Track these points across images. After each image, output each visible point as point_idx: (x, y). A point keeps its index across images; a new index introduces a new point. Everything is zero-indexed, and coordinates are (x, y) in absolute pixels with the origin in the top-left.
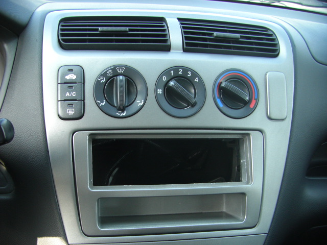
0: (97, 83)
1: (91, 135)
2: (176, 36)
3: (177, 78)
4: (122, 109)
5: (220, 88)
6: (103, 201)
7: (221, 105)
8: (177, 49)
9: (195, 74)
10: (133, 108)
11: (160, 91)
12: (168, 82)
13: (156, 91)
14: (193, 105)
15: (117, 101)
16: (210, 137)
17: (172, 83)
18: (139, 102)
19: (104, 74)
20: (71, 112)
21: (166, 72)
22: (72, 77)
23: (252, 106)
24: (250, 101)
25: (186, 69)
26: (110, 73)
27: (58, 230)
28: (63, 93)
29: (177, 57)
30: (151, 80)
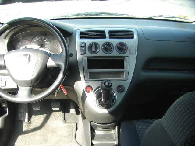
0: (89, 46)
1: (87, 58)
2: (107, 35)
3: (107, 45)
4: (94, 52)
5: (117, 47)
6: (90, 73)
7: (118, 51)
8: (107, 38)
9: (111, 44)
10: (97, 52)
11: (103, 48)
12: (105, 46)
13: (102, 48)
14: (111, 51)
15: (93, 50)
16: (116, 59)
17: (106, 46)
18: (98, 51)
19: (90, 44)
20: (83, 53)
21: (104, 44)
22: (83, 45)
23: (126, 51)
24: (125, 49)
25: (109, 43)
26: (91, 44)
27: (80, 79)
28: (81, 49)
29: (107, 40)
30: (101, 46)
